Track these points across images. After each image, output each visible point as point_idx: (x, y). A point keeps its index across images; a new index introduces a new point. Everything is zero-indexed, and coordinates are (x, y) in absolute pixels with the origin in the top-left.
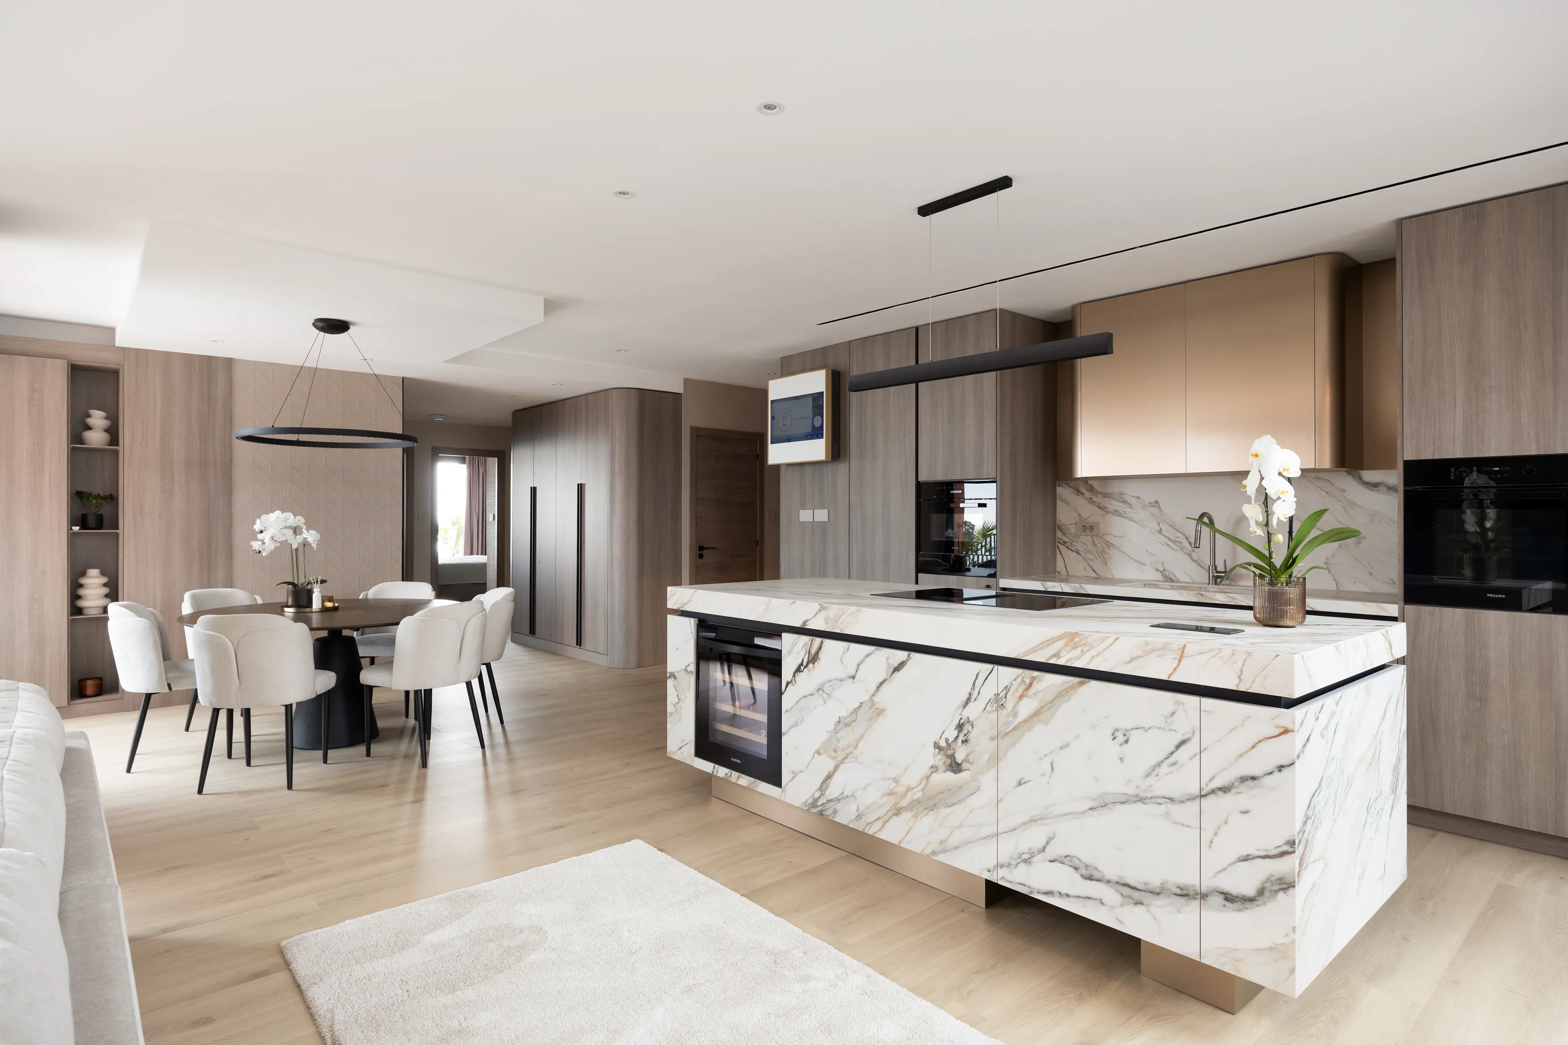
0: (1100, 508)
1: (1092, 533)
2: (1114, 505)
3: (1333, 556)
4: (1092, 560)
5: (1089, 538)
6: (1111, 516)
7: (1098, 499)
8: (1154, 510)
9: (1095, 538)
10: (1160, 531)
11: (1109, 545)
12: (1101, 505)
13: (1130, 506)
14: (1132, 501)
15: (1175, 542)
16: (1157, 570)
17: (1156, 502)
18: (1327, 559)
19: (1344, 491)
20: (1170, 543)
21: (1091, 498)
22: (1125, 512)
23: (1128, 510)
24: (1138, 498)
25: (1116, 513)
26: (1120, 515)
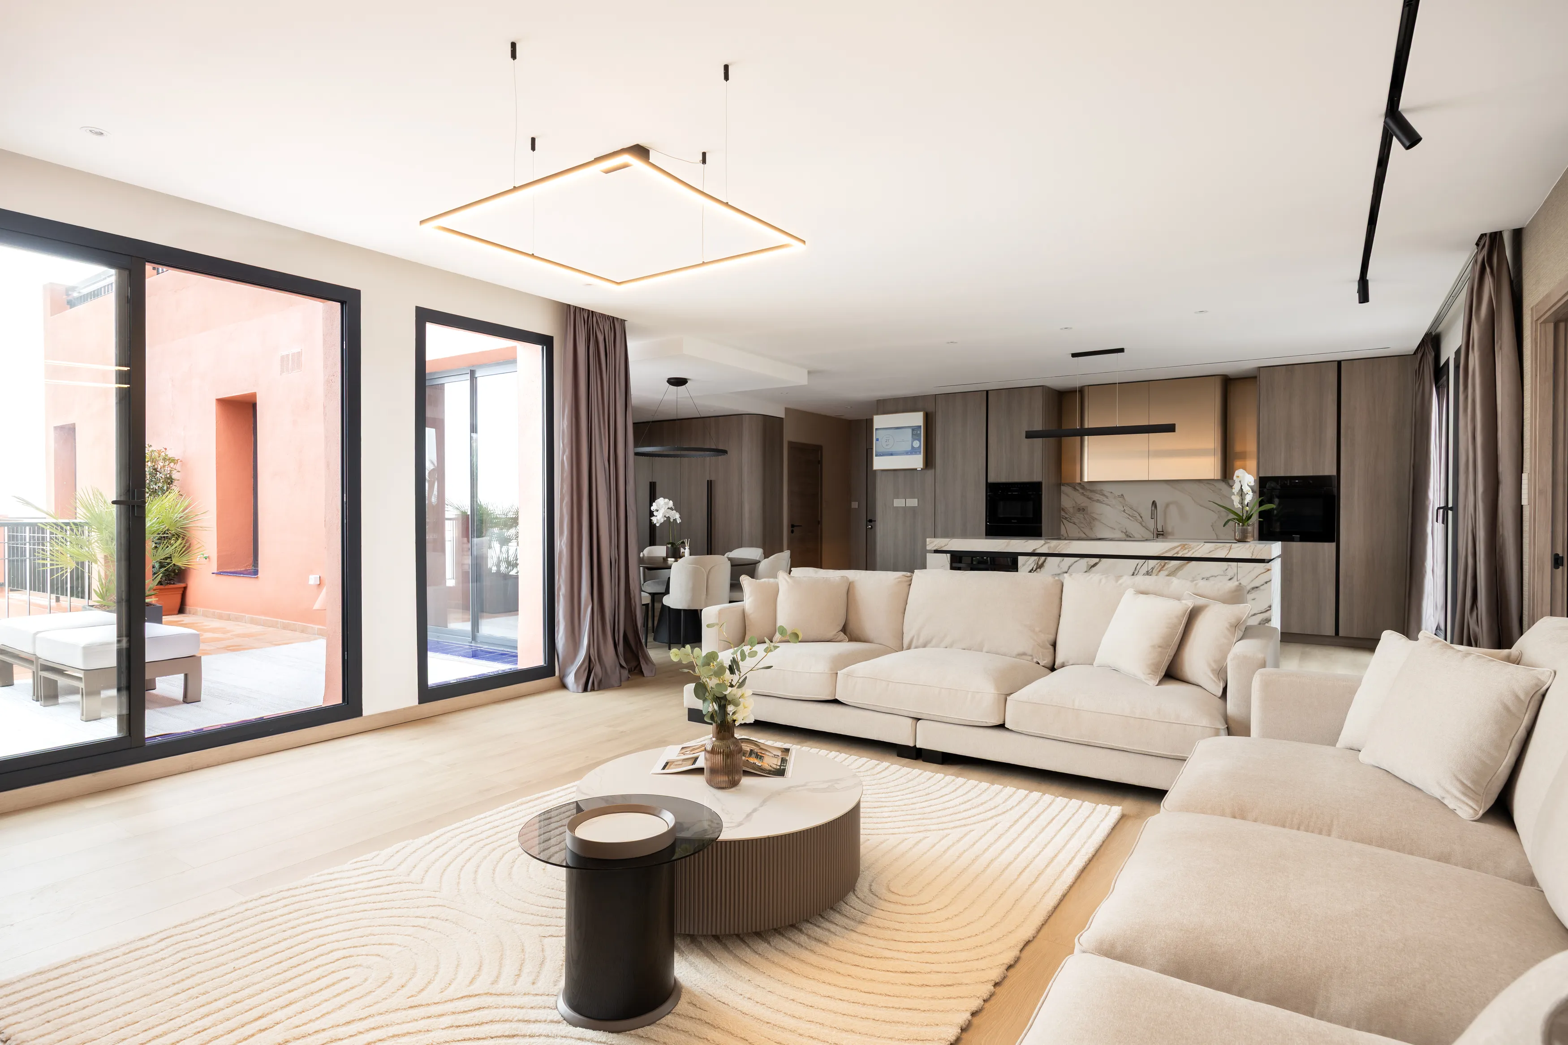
0: (1088, 498)
1: (1083, 513)
2: (1097, 497)
3: (1215, 522)
4: (1083, 528)
5: (1082, 515)
6: (1095, 503)
7: (1087, 493)
8: (1121, 499)
9: (1085, 516)
10: (1124, 511)
11: (1094, 519)
12: (1089, 497)
13: (1107, 497)
14: (1107, 494)
15: (1132, 517)
16: (1122, 532)
17: (1122, 495)
18: (1212, 523)
19: (1221, 490)
20: (1130, 518)
21: (1083, 493)
22: (1104, 501)
23: (1105, 499)
24: (1111, 493)
25: (1098, 501)
26: (1101, 502)
